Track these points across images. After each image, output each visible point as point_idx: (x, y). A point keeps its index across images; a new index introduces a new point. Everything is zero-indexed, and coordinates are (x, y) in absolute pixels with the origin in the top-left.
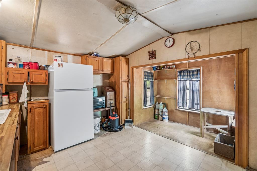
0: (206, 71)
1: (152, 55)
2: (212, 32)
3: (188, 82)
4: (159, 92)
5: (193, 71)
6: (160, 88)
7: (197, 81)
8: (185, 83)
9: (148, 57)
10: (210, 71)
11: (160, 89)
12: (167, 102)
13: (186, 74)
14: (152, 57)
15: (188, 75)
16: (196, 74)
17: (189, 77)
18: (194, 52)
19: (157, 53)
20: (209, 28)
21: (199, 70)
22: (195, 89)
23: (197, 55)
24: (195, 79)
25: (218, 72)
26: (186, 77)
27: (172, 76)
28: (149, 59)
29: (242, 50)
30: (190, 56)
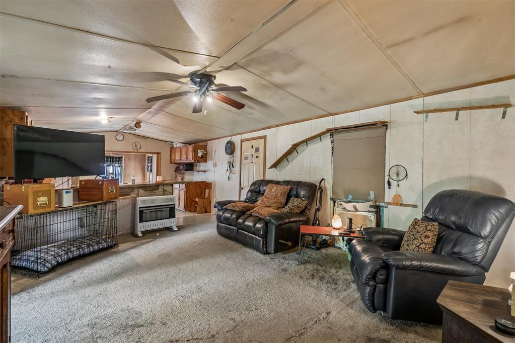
0: (127, 159)
3: (111, 167)
5: (116, 158)
7: (119, 166)
10: (129, 159)
16: (119, 161)
18: (137, 149)
20: (146, 137)
21: (122, 157)
23: (139, 151)
24: (117, 165)
25: (135, 160)
26: (109, 163)
29: (159, 153)
30: (135, 151)
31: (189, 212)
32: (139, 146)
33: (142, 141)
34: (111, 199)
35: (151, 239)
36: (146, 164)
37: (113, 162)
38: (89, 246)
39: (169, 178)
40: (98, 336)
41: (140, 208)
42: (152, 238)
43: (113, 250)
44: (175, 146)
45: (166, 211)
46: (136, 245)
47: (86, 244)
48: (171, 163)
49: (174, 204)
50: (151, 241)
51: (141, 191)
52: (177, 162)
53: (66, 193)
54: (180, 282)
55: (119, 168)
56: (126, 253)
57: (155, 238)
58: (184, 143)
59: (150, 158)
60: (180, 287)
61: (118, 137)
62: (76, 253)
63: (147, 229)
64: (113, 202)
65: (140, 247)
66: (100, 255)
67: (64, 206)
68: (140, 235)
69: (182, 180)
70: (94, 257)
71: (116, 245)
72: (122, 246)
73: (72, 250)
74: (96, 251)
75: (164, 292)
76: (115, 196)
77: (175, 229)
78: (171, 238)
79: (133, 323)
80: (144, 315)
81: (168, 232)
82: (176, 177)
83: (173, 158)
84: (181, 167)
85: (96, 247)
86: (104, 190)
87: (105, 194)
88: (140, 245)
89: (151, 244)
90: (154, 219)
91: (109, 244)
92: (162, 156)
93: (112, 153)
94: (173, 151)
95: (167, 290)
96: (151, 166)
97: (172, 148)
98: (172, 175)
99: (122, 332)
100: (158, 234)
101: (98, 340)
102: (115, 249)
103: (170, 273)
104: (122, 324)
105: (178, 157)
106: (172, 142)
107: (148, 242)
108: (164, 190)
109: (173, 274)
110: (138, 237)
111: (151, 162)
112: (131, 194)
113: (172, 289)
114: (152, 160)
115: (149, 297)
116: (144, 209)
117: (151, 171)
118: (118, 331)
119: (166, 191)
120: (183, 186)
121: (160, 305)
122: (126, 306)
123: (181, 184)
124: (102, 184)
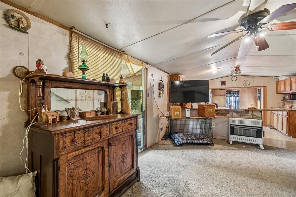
1: (223, 83)
2: (255, 78)
3: (233, 97)
5: (236, 91)
7: (238, 97)
8: (231, 98)
9: (221, 84)
13: (231, 93)
14: (223, 84)
16: (237, 93)
17: (233, 95)
18: (247, 85)
19: (226, 83)
20: (253, 76)
21: (239, 91)
22: (236, 101)
23: (248, 86)
24: (236, 96)
25: (249, 92)
26: (231, 95)
27: (222, 94)
28: (221, 85)
29: (265, 86)
30: (245, 86)
31: (293, 137)
32: (248, 83)
33: (250, 79)
34: (210, 116)
35: (236, 148)
36: (257, 95)
37: (233, 94)
38: (197, 139)
39: (276, 106)
40: (166, 186)
41: (231, 125)
42: (238, 148)
43: (209, 146)
44: (280, 79)
45: (254, 131)
46: (224, 148)
47: (196, 138)
48: (277, 93)
49: (261, 127)
50: (235, 150)
51: (234, 114)
52: (283, 92)
53: (187, 110)
54: (228, 188)
55: (238, 98)
56: (215, 151)
57: (240, 148)
58: (288, 76)
59: (259, 91)
60: (225, 192)
61: (233, 79)
62: (191, 141)
63: (236, 140)
64: (211, 118)
65: (225, 150)
66: (202, 146)
67: (187, 117)
68: (231, 143)
69: (291, 107)
70: (199, 146)
71: (212, 144)
72: (216, 146)
73: (194, 139)
74: (200, 144)
75: (212, 188)
76: (213, 115)
77: (262, 147)
78: (253, 153)
79: (181, 192)
80: (189, 192)
81: (255, 148)
82: (284, 105)
83: (279, 89)
84: (287, 97)
85: (201, 142)
86: (206, 111)
87: (206, 113)
88: (226, 149)
89: (234, 151)
90: (243, 135)
91: (208, 142)
92: (268, 89)
93: (232, 89)
94: (279, 84)
95: (215, 188)
96: (260, 96)
97: (278, 81)
98: (279, 103)
99: (174, 192)
100: (244, 147)
101: (165, 188)
102: (211, 146)
103: (228, 178)
104: (177, 189)
105: (283, 89)
106: (277, 77)
107: (233, 149)
108: (253, 115)
109: (229, 180)
110: (229, 144)
111: (260, 94)
112: (227, 114)
113: (218, 190)
114: (260, 91)
115: (202, 184)
116: (234, 126)
117: (260, 100)
118: (173, 191)
119: (255, 115)
120: (285, 113)
121: (202, 194)
122: (187, 181)
123: (283, 112)
124: (205, 107)
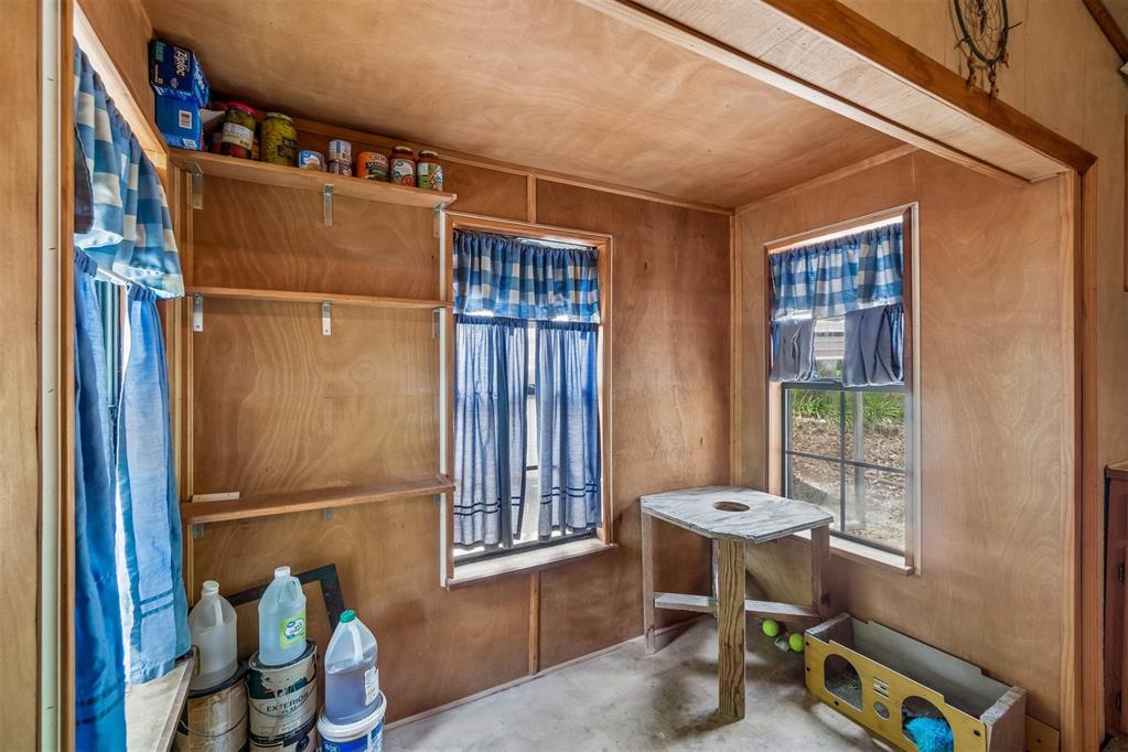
0: (628, 269)
4: (224, 451)
5: (559, 261)
6: (248, 400)
8: (514, 339)
10: (644, 271)
11: (235, 407)
12: (340, 542)
13: (515, 271)
15: (523, 281)
17: (532, 297)
